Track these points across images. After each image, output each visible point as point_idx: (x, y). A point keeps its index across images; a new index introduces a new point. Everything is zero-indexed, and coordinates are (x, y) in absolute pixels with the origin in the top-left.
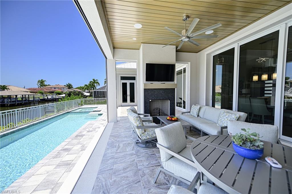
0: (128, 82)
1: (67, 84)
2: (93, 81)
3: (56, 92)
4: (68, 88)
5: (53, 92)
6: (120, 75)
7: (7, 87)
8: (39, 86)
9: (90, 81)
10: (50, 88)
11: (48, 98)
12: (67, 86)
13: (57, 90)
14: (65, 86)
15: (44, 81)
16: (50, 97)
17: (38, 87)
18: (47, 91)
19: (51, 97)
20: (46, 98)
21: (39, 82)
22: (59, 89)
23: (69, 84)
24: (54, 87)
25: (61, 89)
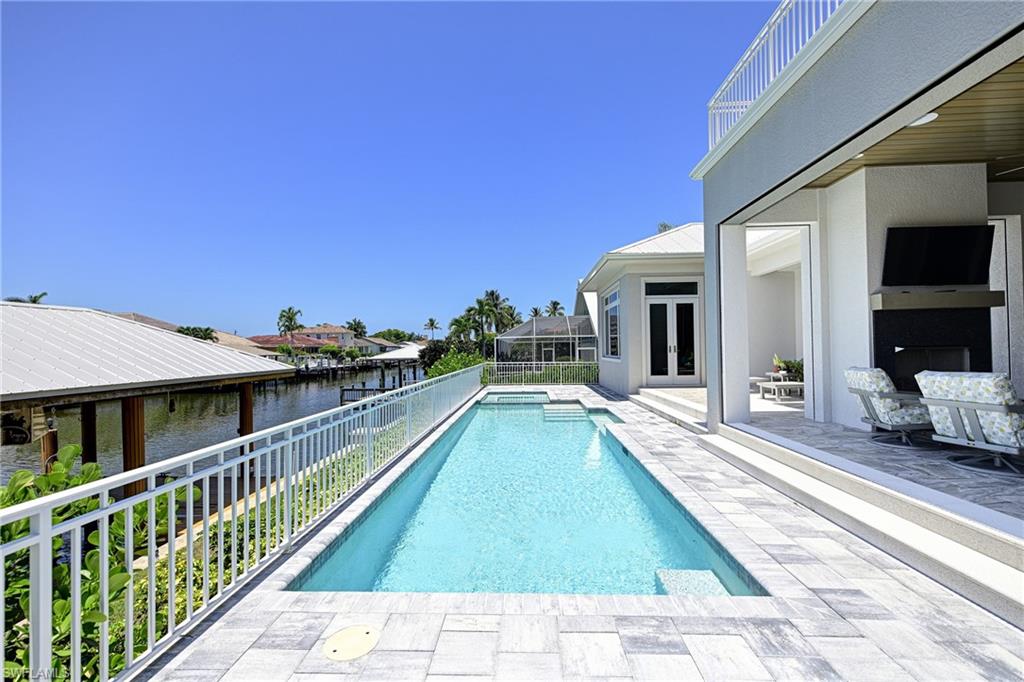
0: (671, 302)
1: (348, 323)
2: (477, 307)
3: (324, 347)
4: (356, 336)
5: (314, 350)
6: (643, 279)
7: (214, 335)
8: (283, 329)
9: (467, 307)
10: (305, 336)
11: (307, 367)
12: (351, 327)
13: (326, 341)
14: (343, 327)
15: (296, 313)
16: (312, 365)
17: (278, 333)
18: (299, 345)
19: (316, 365)
20: (303, 366)
21: (282, 316)
22: (329, 338)
23: (354, 321)
24: (317, 331)
25: (336, 339)
